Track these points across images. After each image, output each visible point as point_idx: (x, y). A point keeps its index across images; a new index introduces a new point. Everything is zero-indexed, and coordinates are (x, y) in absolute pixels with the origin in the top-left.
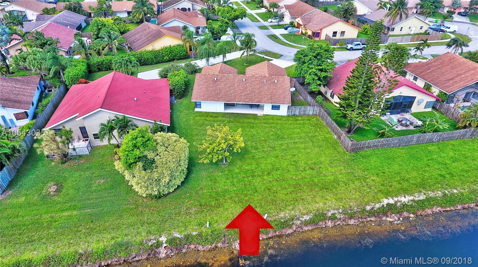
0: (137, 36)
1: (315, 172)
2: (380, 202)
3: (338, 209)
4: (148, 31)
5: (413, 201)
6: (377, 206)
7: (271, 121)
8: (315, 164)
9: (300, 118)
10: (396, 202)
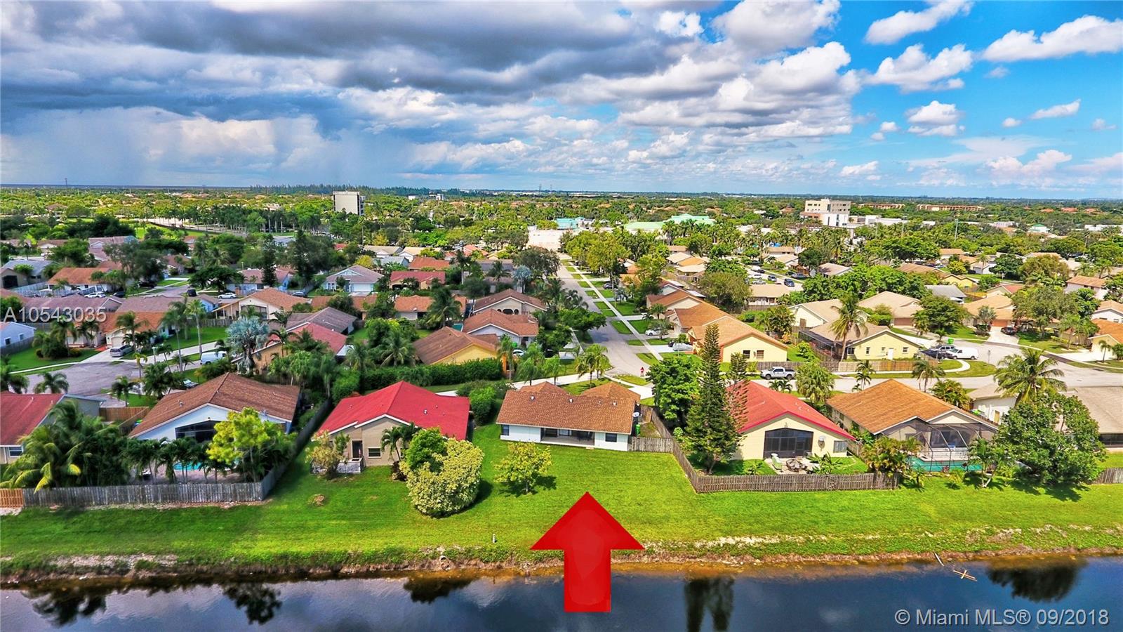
0: (431, 346)
1: (642, 508)
2: (715, 540)
3: (657, 542)
4: (448, 339)
5: (762, 543)
6: (710, 544)
7: (603, 455)
8: (646, 500)
9: (645, 455)
10: (737, 543)
